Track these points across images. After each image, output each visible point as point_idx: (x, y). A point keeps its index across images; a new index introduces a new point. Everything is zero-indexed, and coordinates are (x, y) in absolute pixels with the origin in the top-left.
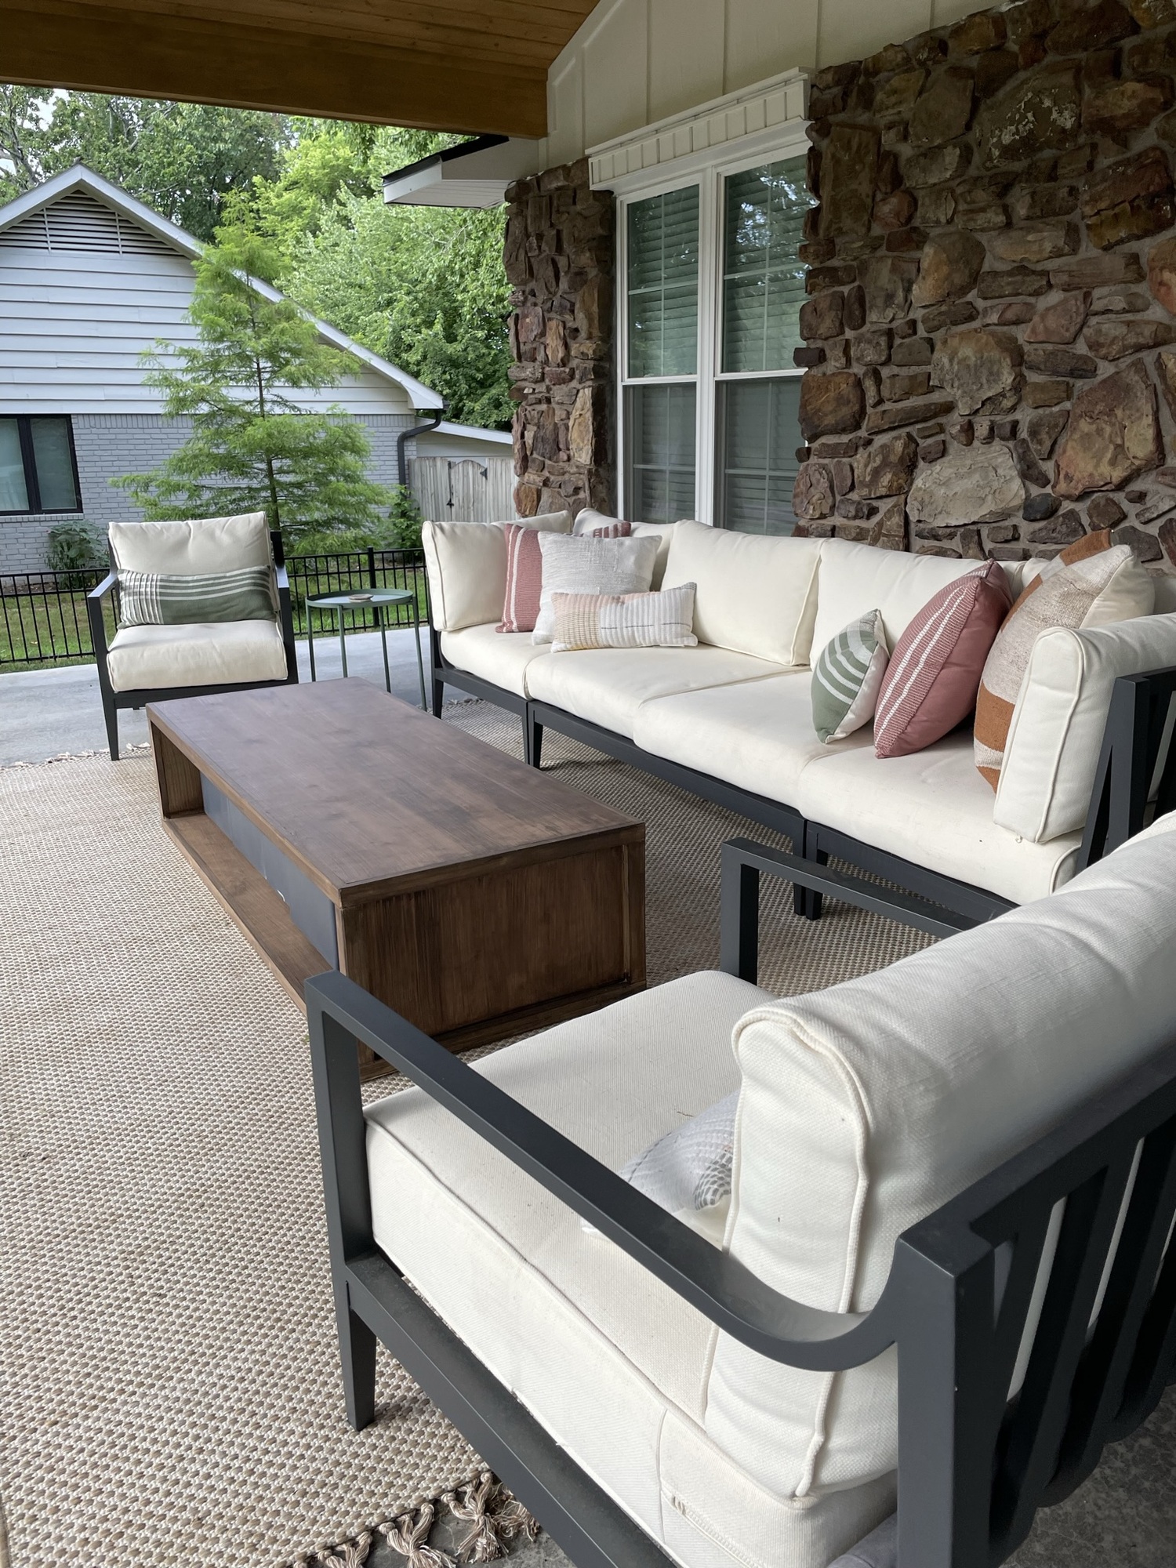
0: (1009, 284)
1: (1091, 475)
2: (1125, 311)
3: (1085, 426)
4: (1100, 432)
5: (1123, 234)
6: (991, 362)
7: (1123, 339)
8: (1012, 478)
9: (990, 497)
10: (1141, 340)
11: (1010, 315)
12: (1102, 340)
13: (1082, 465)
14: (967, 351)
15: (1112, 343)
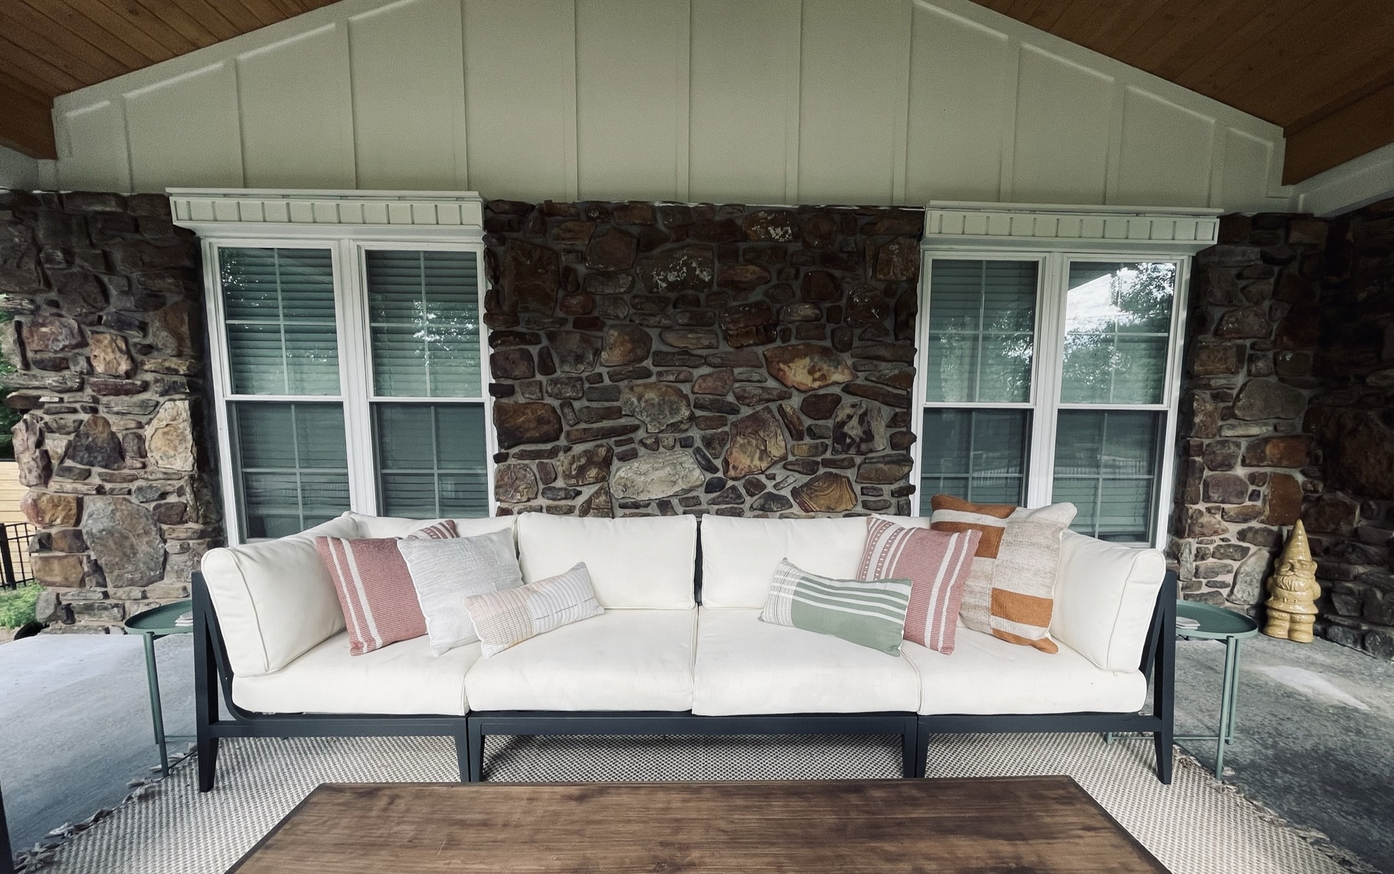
0: (679, 359)
1: (749, 466)
2: (759, 381)
3: (740, 440)
4: (749, 442)
5: (751, 342)
6: (672, 403)
7: (760, 395)
8: (694, 469)
9: (680, 480)
10: (771, 397)
11: (682, 377)
12: (746, 395)
13: (743, 461)
14: (651, 395)
15: (753, 397)
